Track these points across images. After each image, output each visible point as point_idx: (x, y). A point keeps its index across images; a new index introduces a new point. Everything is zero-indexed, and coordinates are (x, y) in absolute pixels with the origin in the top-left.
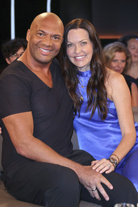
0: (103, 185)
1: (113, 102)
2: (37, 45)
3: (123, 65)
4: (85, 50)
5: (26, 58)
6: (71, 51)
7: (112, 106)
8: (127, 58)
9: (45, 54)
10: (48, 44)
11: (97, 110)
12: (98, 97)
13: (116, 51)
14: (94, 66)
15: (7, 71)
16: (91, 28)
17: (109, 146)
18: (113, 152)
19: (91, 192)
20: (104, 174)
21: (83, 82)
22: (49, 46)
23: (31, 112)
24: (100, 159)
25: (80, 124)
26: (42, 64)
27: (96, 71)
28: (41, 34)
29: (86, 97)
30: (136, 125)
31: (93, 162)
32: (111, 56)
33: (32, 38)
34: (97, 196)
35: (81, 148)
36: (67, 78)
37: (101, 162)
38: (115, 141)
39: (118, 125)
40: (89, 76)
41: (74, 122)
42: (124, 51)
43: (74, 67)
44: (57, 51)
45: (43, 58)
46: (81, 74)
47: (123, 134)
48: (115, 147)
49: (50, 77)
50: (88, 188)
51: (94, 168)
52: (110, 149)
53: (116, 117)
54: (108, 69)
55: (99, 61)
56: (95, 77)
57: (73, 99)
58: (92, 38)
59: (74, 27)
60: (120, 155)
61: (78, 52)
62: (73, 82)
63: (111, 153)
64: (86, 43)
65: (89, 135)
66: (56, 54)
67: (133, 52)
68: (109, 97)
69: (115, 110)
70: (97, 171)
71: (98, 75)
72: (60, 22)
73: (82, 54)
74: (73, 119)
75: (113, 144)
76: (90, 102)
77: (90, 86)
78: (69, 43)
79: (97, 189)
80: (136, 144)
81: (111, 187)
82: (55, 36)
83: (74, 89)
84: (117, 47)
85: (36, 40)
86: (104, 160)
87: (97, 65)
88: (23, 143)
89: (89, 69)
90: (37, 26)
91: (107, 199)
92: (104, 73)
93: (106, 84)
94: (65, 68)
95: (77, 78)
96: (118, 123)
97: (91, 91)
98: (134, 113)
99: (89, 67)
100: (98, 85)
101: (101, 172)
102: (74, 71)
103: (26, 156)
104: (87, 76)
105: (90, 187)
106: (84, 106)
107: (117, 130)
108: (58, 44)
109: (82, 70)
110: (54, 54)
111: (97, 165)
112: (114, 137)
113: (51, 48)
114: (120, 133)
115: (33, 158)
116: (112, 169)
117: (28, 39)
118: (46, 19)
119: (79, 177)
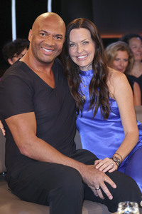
0: (106, 184)
1: (115, 101)
2: (40, 45)
3: (125, 64)
4: (87, 49)
5: (28, 58)
6: (73, 51)
7: (114, 105)
8: (130, 57)
9: (47, 54)
10: (50, 44)
11: (99, 109)
12: (100, 97)
13: (118, 50)
14: (96, 66)
15: (9, 72)
16: (93, 27)
17: (111, 145)
18: (116, 151)
19: (94, 191)
20: (107, 173)
21: (86, 81)
22: (51, 46)
23: (33, 113)
24: (103, 158)
25: (83, 123)
26: (45, 64)
27: (99, 71)
28: (43, 34)
29: (88, 96)
30: (138, 124)
31: (97, 161)
32: (113, 55)
33: (34, 38)
34: (101, 195)
35: (84, 148)
36: (69, 78)
37: (104, 161)
38: (118, 140)
39: (120, 124)
40: (92, 75)
41: (77, 122)
42: (127, 50)
43: (76, 66)
44: (59, 51)
45: (46, 58)
46: (83, 73)
47: (125, 133)
48: (119, 146)
49: (52, 77)
50: (92, 188)
51: (97, 168)
52: (113, 148)
53: (118, 116)
54: (110, 68)
55: (101, 61)
56: (97, 77)
57: (76, 98)
58: (94, 38)
59: (76, 26)
60: (123, 153)
61: (80, 51)
62: (75, 81)
63: (114, 152)
64: (88, 42)
65: (92, 134)
66: (59, 54)
67: (134, 51)
68: (111, 96)
69: (118, 109)
70: (101, 170)
71: (100, 75)
72: (61, 22)
73: (84, 53)
74: (76, 118)
75: (116, 142)
76: (92, 101)
77: (93, 86)
78: (71, 43)
79: (100, 188)
80: (138, 143)
81: (115, 186)
82: (57, 36)
83: (76, 89)
84: (119, 46)
85: (38, 40)
86: (108, 159)
87: (99, 65)
88: (26, 144)
89: (91, 68)
90: (39, 27)
91: (111, 198)
92: (106, 72)
93: (109, 83)
94: (68, 68)
95: (79, 77)
96: (121, 122)
97: (93, 91)
98: (137, 112)
99: (91, 67)
100: (100, 84)
101: (105, 171)
102: (76, 71)
103: (30, 157)
104: (89, 75)
105: (94, 186)
106: (86, 105)
107: (119, 129)
108: (60, 44)
109: (85, 70)
110: (56, 54)
111: (100, 164)
112: (117, 136)
113: (53, 48)
114: (123, 132)
115: (37, 159)
116: (116, 168)
117: (30, 39)
118: (48, 19)
119: (83, 176)
